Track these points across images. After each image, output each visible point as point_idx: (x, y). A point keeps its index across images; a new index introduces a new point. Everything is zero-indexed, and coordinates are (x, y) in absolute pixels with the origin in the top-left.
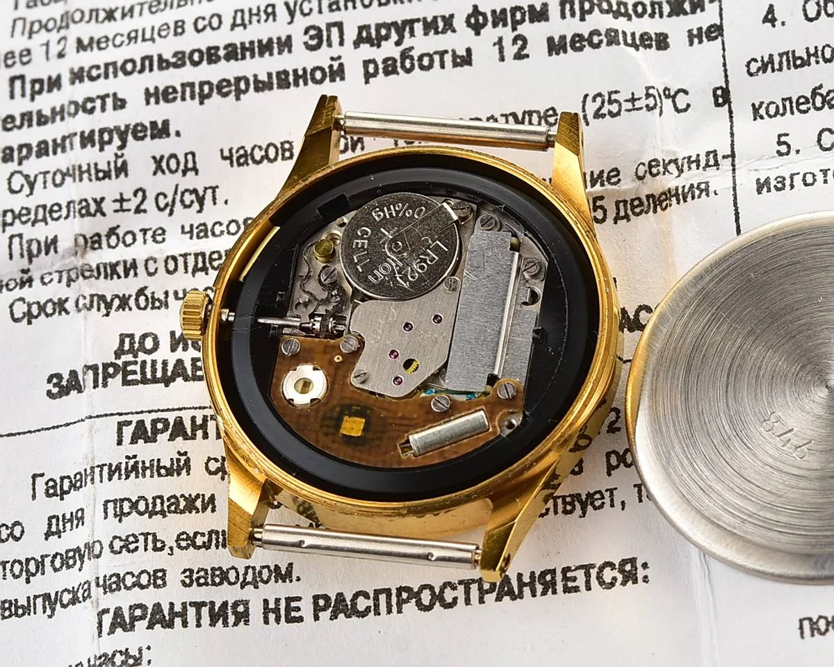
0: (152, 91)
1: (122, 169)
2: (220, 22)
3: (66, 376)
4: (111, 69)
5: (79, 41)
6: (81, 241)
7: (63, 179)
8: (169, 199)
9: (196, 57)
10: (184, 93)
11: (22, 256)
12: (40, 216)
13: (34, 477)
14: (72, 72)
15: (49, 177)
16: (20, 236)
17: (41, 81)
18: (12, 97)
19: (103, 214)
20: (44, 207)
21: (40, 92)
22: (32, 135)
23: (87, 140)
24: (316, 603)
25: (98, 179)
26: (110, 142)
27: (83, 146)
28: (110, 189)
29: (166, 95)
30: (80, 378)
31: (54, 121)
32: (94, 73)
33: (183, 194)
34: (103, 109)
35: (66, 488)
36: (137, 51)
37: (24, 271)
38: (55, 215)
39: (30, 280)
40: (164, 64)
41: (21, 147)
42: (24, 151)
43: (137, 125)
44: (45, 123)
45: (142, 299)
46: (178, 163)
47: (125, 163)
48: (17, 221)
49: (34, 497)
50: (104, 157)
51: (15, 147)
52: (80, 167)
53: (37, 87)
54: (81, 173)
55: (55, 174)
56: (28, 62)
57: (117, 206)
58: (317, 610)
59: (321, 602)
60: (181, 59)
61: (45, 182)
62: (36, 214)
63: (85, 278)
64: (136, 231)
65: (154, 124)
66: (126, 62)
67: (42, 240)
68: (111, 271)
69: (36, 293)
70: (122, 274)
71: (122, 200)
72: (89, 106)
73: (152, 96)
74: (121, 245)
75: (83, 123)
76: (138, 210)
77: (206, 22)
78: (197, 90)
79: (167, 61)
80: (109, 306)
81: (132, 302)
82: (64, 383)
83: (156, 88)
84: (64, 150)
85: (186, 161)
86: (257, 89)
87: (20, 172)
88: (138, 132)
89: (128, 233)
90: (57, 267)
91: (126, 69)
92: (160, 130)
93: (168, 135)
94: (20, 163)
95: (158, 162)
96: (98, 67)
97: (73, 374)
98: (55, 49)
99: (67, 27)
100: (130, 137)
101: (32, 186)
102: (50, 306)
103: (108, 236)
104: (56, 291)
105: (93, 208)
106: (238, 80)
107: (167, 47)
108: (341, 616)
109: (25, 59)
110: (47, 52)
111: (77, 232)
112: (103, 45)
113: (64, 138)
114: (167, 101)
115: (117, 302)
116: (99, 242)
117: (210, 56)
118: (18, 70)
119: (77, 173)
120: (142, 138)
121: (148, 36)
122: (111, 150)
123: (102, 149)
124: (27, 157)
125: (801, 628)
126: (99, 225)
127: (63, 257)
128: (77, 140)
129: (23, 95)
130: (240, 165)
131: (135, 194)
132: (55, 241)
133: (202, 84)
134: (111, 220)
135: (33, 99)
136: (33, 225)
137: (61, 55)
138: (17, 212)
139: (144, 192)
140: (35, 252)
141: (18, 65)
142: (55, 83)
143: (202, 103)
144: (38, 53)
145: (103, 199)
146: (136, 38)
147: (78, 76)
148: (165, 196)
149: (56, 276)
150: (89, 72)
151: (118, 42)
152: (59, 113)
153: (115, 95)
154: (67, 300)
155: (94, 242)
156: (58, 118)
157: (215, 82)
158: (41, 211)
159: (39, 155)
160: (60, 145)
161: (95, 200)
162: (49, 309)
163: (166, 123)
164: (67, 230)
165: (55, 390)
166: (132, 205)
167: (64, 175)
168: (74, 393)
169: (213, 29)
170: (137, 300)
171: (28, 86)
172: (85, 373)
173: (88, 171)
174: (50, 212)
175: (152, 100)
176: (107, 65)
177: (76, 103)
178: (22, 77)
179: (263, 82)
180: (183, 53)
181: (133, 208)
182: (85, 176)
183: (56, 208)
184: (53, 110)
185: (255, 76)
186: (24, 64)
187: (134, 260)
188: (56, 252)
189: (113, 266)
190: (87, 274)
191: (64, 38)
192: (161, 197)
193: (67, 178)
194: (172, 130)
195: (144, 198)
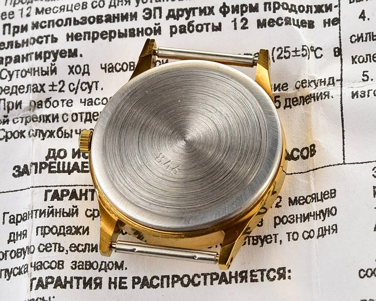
0: (70, 35)
1: (54, 71)
2: (104, 4)
3: (22, 167)
4: (52, 24)
5: (37, 9)
6: (33, 104)
7: (26, 74)
8: (76, 86)
9: (92, 20)
10: (85, 36)
11: (5, 109)
12: (14, 91)
13: (4, 213)
14: (33, 23)
15: (19, 72)
16: (4, 100)
17: (18, 27)
18: (4, 34)
19: (44, 92)
21: (17, 32)
22: (13, 52)
23: (38, 56)
24: (134, 281)
25: (42, 75)
26: (49, 58)
27: (36, 59)
28: (48, 80)
29: (76, 37)
30: (29, 168)
31: (23, 46)
32: (43, 25)
33: (82, 84)
34: (47, 42)
35: (19, 220)
36: (64, 15)
37: (5, 116)
38: (21, 91)
39: (8, 121)
40: (76, 22)
41: (7, 58)
42: (8, 60)
43: (62, 50)
44: (19, 47)
45: (60, 133)
46: (80, 70)
47: (55, 68)
48: (3, 92)
49: (4, 223)
50: (46, 65)
51: (4, 58)
52: (34, 69)
53: (16, 29)
54: (35, 71)
55: (22, 71)
56: (13, 18)
57: (51, 88)
58: (134, 284)
59: (136, 280)
60: (84, 21)
61: (17, 75)
62: (12, 90)
63: (34, 121)
64: (59, 100)
65: (70, 50)
66: (59, 20)
67: (15, 102)
68: (46, 119)
69: (10, 127)
70: (51, 121)
71: (53, 85)
72: (40, 40)
73: (70, 37)
74: (52, 107)
75: (36, 48)
76: (60, 91)
77: (97, 4)
78: (91, 35)
79: (78, 21)
80: (44, 135)
81: (55, 134)
82: (21, 170)
83: (72, 34)
84: (27, 60)
85: (84, 69)
86: (119, 37)
87: (6, 70)
88: (63, 53)
89: (55, 101)
90: (21, 115)
91: (58, 23)
92: (73, 54)
93: (77, 56)
94: (6, 65)
95: (71, 68)
96: (45, 22)
97: (26, 166)
98: (25, 12)
99: (32, 2)
100: (58, 56)
101: (11, 76)
102: (16, 133)
103: (46, 102)
104: (20, 126)
105: (39, 88)
106: (111, 32)
107: (78, 14)
108: (145, 287)
109: (11, 16)
110: (22, 14)
111: (31, 99)
112: (48, 12)
113: (27, 55)
114: (77, 40)
115: (48, 134)
116: (42, 105)
117: (98, 19)
118: (7, 21)
119: (33, 71)
120: (64, 57)
121: (69, 9)
122: (49, 61)
123: (45, 61)
124: (10, 63)
126: (42, 97)
127: (24, 111)
128: (33, 56)
129: (9, 33)
130: (109, 72)
131: (59, 83)
132: (20, 103)
133: (94, 33)
134: (48, 94)
135: (14, 35)
136: (11, 95)
137: (28, 15)
138: (3, 88)
139: (64, 82)
140: (11, 108)
141: (8, 18)
142: (24, 28)
143: (93, 42)
144: (17, 14)
145: (44, 84)
146: (64, 9)
147: (36, 26)
148: (74, 85)
149: (20, 120)
150: (41, 24)
151: (55, 11)
152: (25, 43)
153: (52, 35)
154: (25, 131)
155: (39, 105)
156: (25, 45)
157: (100, 32)
158: (15, 88)
159: (15, 62)
160: (25, 58)
161: (40, 85)
162: (16, 135)
163: (76, 50)
164: (26, 98)
165: (17, 173)
166: (58, 88)
168: (25, 175)
169: (100, 7)
170: (58, 133)
171: (12, 29)
172: (31, 166)
173: (38, 71)
174: (19, 89)
175: (70, 39)
176: (49, 21)
177: (34, 38)
178: (9, 25)
179: (122, 33)
180: (86, 18)
181: (58, 90)
182: (37, 73)
183: (22, 87)
184: (23, 41)
185: (119, 30)
186: (10, 18)
187: (57, 114)
188: (21, 108)
189: (48, 117)
190: (35, 119)
191: (30, 7)
192: (72, 85)
193: (27, 73)
194: (78, 54)
195: (64, 85)
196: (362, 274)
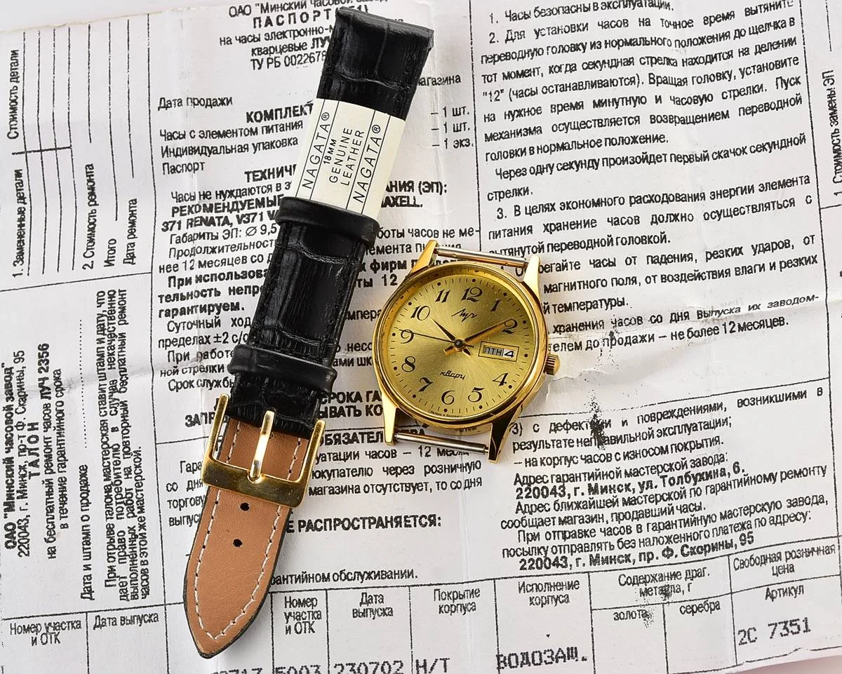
0: (232, 288)
1: (218, 323)
2: (263, 259)
3: (193, 417)
4: (214, 277)
5: (200, 262)
6: (200, 355)
7: (192, 326)
8: (238, 338)
9: (252, 274)
10: (246, 290)
11: (174, 361)
12: (182, 343)
13: (181, 462)
14: (196, 277)
15: (186, 324)
16: (173, 351)
17: (182, 280)
18: (170, 286)
19: (210, 343)
20: (183, 338)
21: (182, 285)
22: (179, 305)
23: (203, 309)
24: (300, 524)
25: (207, 327)
26: (213, 311)
27: (201, 312)
28: (212, 332)
29: (237, 291)
30: (199, 417)
31: (188, 299)
32: (206, 278)
33: (244, 336)
34: (210, 296)
35: (195, 468)
36: (225, 269)
37: (174, 367)
38: (188, 343)
39: (178, 371)
40: (237, 277)
41: (173, 310)
42: (175, 312)
43: (225, 304)
44: (184, 299)
45: (226, 382)
46: (243, 322)
47: (219, 321)
48: (172, 345)
49: (181, 472)
50: (210, 318)
51: (171, 310)
52: (200, 321)
53: (181, 282)
54: (200, 324)
55: (188, 323)
56: (177, 270)
57: (215, 339)
58: (300, 527)
60: (245, 275)
61: (184, 327)
62: (180, 342)
63: (201, 371)
64: (224, 351)
65: (232, 304)
66: (221, 274)
67: (183, 354)
68: (212, 369)
69: (180, 377)
70: (217, 370)
71: (218, 337)
72: (204, 293)
73: (232, 291)
74: (217, 357)
75: (201, 301)
76: (224, 342)
77: (256, 258)
78: (252, 290)
79: (239, 275)
80: (211, 385)
81: (221, 384)
82: (193, 420)
83: (234, 287)
84: (192, 313)
85: (246, 322)
87: (173, 322)
88: (226, 307)
89: (220, 352)
90: (189, 366)
91: (221, 277)
92: (236, 307)
93: (239, 309)
94: (173, 318)
95: (234, 321)
96: (208, 276)
97: (196, 416)
98: (189, 265)
99: (194, 255)
100: (222, 309)
101: (178, 328)
102: (186, 384)
103: (211, 353)
104: (188, 377)
105: (205, 340)
107: (239, 269)
109: (176, 269)
110: (185, 267)
111: (198, 351)
112: (210, 265)
113: (192, 307)
114: (238, 294)
115: (215, 383)
116: (208, 356)
117: (258, 274)
118: (172, 274)
119: (198, 324)
120: (227, 310)
121: (230, 262)
122: (214, 314)
123: (209, 314)
124: (176, 315)
125: (503, 553)
126: (208, 348)
127: (192, 362)
128: (198, 308)
129: (175, 286)
131: (223, 334)
132: (188, 354)
133: (254, 287)
134: (213, 346)
135: (179, 288)
136: (179, 347)
137: (192, 268)
138: (171, 340)
139: (227, 334)
140: (179, 359)
141: (172, 271)
142: (189, 281)
143: (254, 296)
144: (181, 266)
145: (209, 336)
146: (225, 263)
147: (199, 279)
148: (237, 336)
149: (188, 370)
150: (204, 278)
151: (217, 264)
152: (190, 295)
153: (215, 289)
154: (193, 381)
155: (205, 356)
156: (190, 297)
157: (260, 287)
158: (182, 340)
159: (181, 315)
160: (190, 310)
161: (206, 337)
162: (186, 385)
163: (238, 304)
164: (193, 350)
165: (189, 423)
166: (222, 339)
167: (192, 324)
168: (197, 425)
169: (259, 262)
170: (224, 383)
171: (177, 281)
172: (201, 417)
173: (203, 323)
174: (186, 341)
175: (232, 293)
176: (212, 275)
177: (198, 291)
178: (174, 277)
180: (246, 272)
181: (222, 341)
182: (202, 325)
183: (188, 339)
184: (188, 293)
186: (175, 271)
187: (223, 365)
188: (188, 359)
189: (214, 367)
190: (202, 370)
191: (193, 260)
192: (235, 337)
193: (194, 326)
194: (240, 308)
195: (227, 336)
196: (504, 525)
